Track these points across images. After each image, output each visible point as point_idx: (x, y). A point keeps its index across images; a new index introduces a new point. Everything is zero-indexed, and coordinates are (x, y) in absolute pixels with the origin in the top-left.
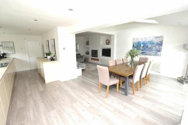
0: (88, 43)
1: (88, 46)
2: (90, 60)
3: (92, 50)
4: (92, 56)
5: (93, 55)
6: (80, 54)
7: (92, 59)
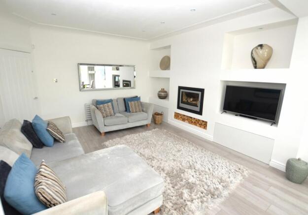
0: (165, 64)
1: (164, 74)
2: (171, 120)
3: (180, 88)
4: (179, 107)
5: (182, 105)
6: (139, 98)
7: (177, 116)
